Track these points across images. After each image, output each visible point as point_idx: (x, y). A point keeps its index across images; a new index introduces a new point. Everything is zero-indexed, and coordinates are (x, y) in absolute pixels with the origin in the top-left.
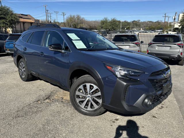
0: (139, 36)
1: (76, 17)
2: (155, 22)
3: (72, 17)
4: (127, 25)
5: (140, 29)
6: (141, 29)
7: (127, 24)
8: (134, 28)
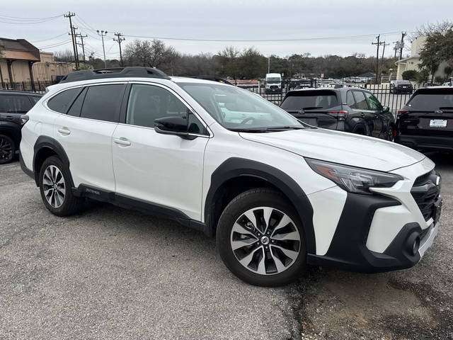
1: (150, 46)
3: (142, 44)
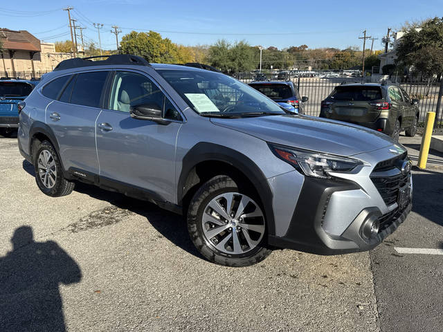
0: (301, 85)
2: (343, 51)
4: (275, 59)
5: (308, 68)
6: (310, 68)
7: (275, 55)
8: (293, 67)
